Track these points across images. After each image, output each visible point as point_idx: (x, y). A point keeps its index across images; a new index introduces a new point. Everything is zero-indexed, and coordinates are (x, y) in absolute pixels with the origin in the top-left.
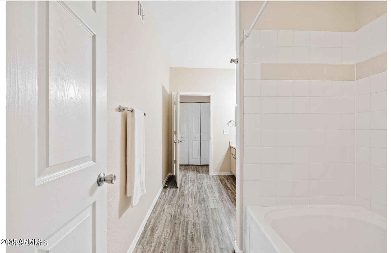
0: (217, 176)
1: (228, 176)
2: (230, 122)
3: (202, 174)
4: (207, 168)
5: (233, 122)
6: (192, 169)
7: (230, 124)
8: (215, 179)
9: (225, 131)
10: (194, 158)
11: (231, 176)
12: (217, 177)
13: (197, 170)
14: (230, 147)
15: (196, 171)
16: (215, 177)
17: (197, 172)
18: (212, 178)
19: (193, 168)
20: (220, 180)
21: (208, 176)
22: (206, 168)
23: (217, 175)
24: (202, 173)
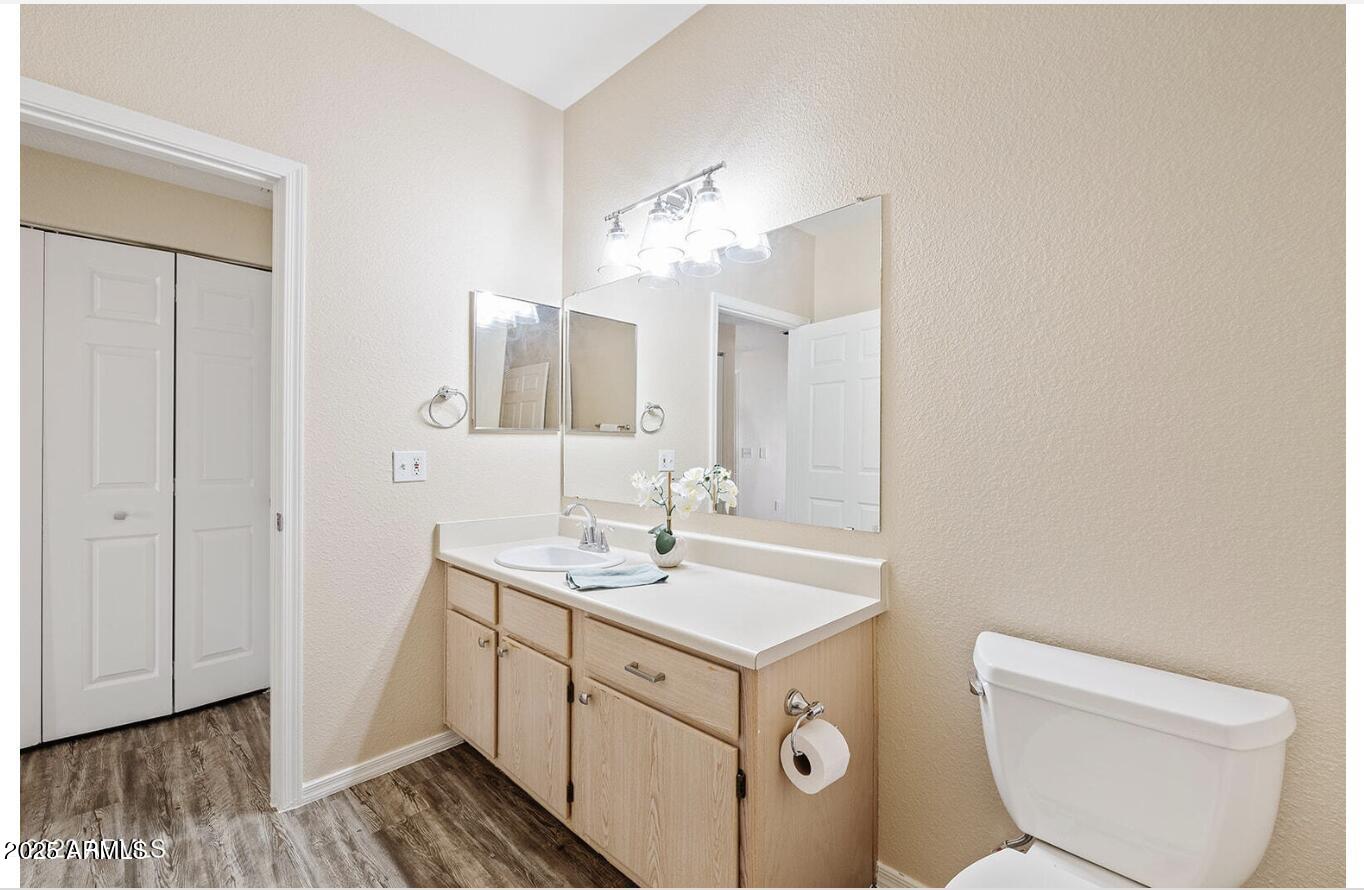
0: (340, 794)
1: (426, 761)
2: (442, 397)
3: (192, 831)
4: (235, 728)
5: (458, 403)
6: (78, 796)
7: (441, 414)
8: (330, 847)
9: (405, 457)
10: (102, 678)
11: (452, 761)
12: (347, 812)
13: (142, 781)
14: (440, 565)
15: (119, 811)
16: (330, 820)
17: (131, 820)
18: (297, 837)
19: (92, 776)
20: (382, 836)
21: (264, 834)
22: (226, 729)
23: (343, 785)
24: (196, 810)
